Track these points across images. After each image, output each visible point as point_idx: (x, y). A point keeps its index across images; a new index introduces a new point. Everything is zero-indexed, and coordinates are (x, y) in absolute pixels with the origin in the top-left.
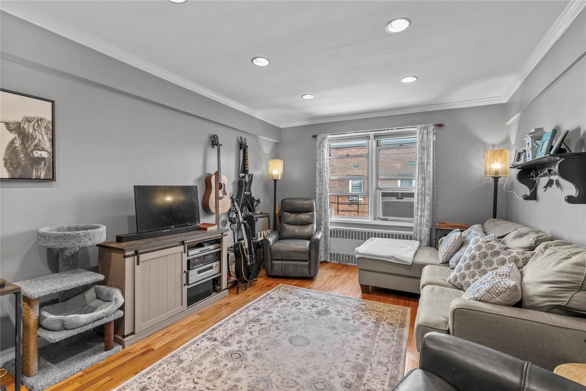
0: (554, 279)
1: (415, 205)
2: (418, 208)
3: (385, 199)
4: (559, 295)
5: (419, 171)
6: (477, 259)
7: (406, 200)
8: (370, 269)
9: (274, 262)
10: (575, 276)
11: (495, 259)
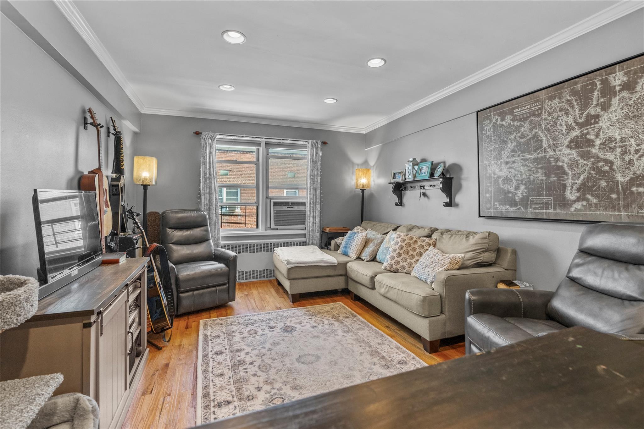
0: (473, 249)
1: (308, 213)
2: (310, 216)
3: (276, 208)
4: (478, 257)
5: (310, 182)
6: (405, 248)
7: (296, 208)
8: (302, 277)
9: (181, 295)
10: (484, 245)
11: (416, 246)
